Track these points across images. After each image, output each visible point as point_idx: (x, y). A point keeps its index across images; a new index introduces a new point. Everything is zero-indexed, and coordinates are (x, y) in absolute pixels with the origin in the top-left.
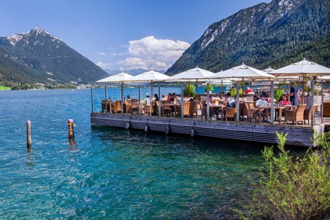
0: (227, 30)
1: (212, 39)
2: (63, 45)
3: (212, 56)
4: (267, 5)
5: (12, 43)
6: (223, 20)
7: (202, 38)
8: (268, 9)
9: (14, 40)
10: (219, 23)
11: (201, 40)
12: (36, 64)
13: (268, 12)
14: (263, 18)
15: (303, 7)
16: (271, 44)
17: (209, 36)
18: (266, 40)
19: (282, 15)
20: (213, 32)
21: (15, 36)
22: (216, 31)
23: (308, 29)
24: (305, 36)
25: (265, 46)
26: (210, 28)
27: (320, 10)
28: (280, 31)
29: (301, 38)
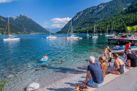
0: (82, 15)
1: (77, 18)
2: (30, 20)
3: (77, 23)
4: (95, 7)
5: (14, 19)
6: (81, 12)
7: (74, 17)
8: (96, 8)
9: (15, 18)
10: (80, 12)
11: (74, 18)
12: (21, 26)
13: (96, 9)
14: (94, 11)
15: (106, 7)
16: (95, 19)
17: (76, 17)
18: (93, 18)
19: (100, 10)
20: (78, 15)
21: (15, 17)
22: (79, 15)
23: (107, 15)
24: (106, 17)
25: (93, 20)
26: (77, 14)
27: (111, 9)
28: (98, 15)
29: (105, 18)
